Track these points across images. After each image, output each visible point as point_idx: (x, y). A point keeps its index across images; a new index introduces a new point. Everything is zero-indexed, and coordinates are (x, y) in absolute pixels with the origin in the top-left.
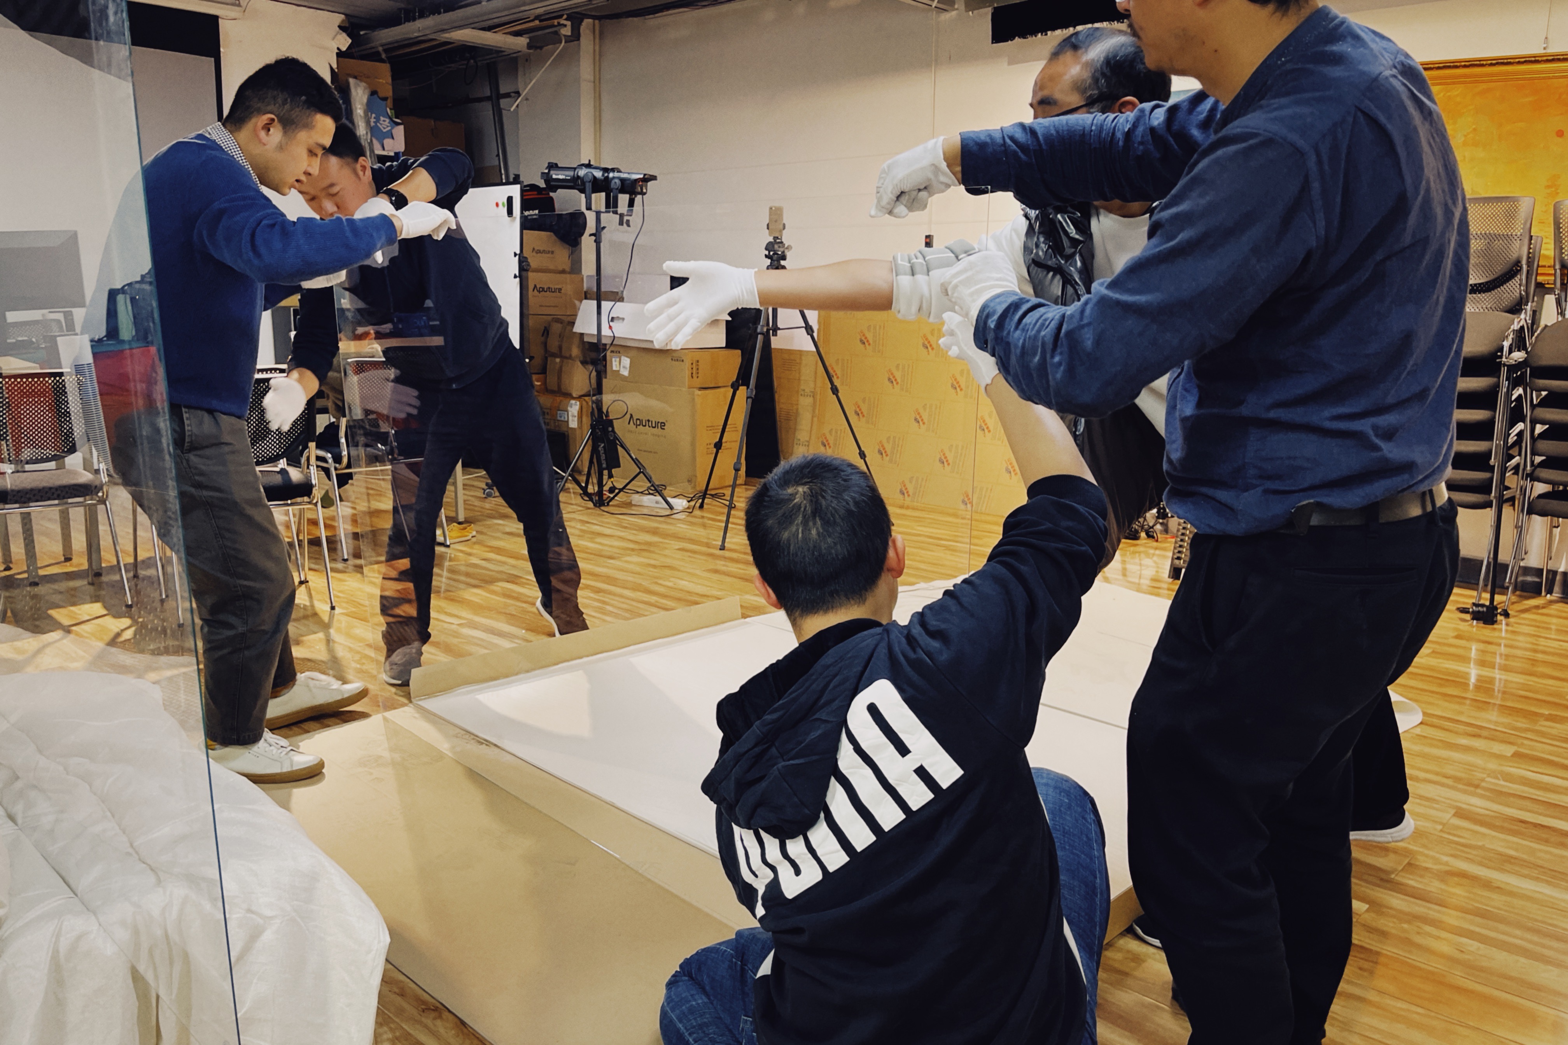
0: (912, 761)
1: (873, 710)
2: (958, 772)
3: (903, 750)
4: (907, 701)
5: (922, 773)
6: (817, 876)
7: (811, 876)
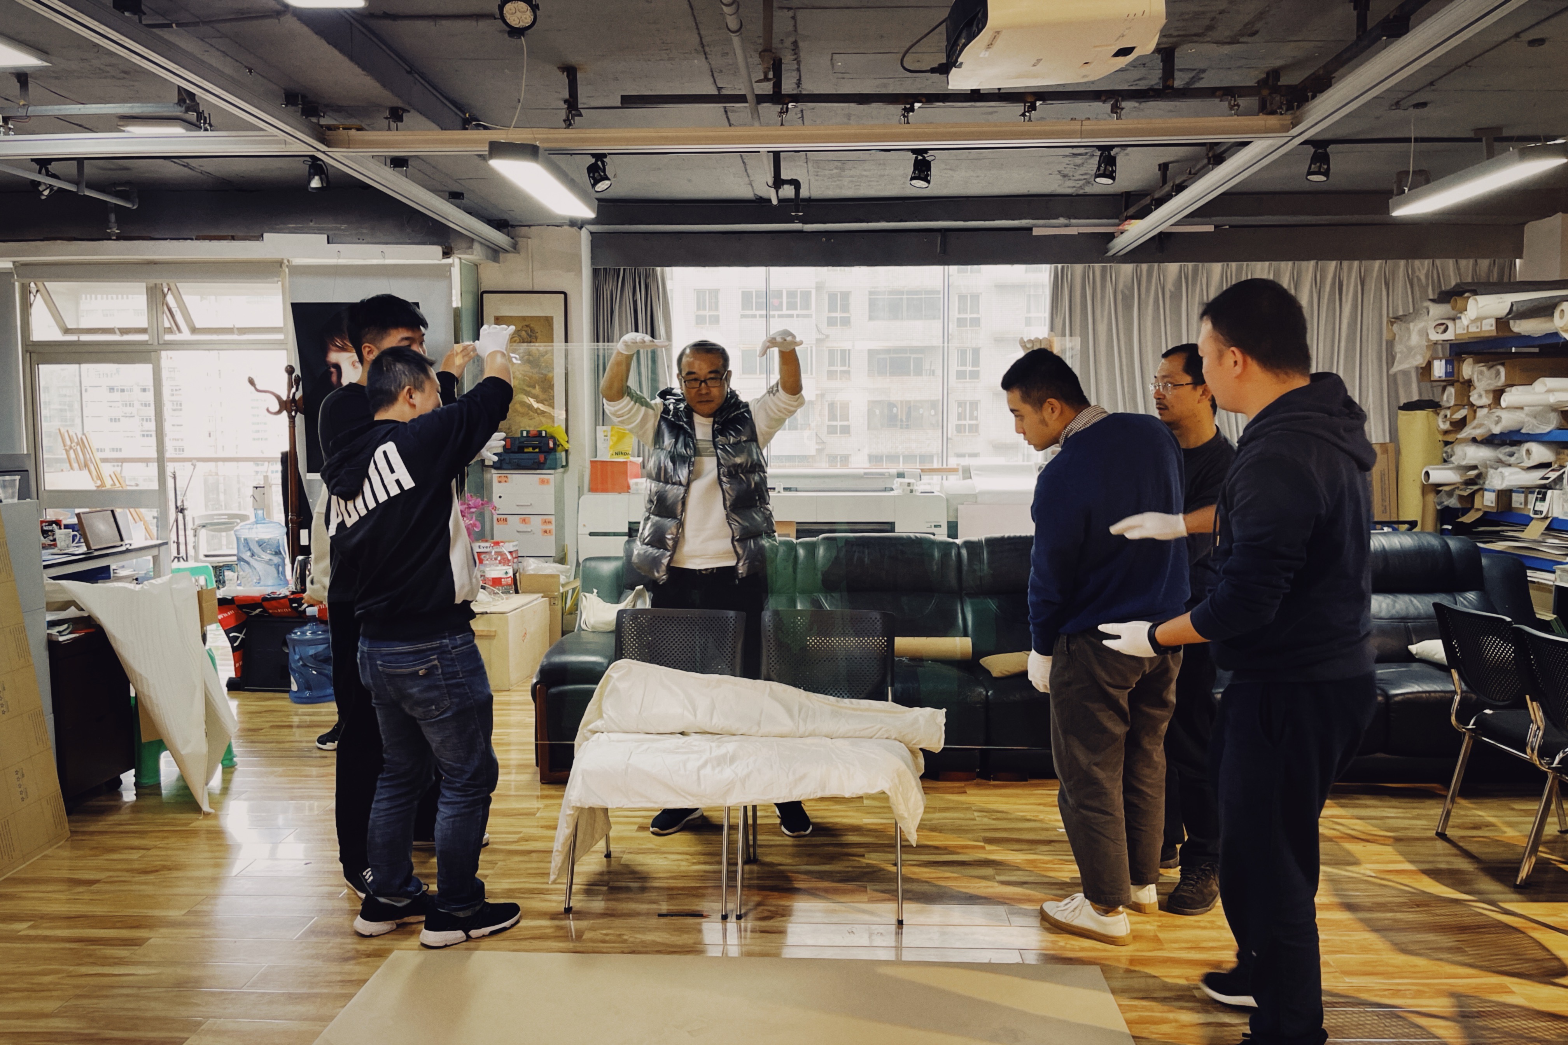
0: (395, 476)
1: (385, 453)
2: (413, 485)
3: (392, 471)
4: (398, 450)
5: (398, 482)
6: (357, 518)
7: (355, 518)
